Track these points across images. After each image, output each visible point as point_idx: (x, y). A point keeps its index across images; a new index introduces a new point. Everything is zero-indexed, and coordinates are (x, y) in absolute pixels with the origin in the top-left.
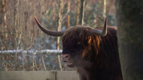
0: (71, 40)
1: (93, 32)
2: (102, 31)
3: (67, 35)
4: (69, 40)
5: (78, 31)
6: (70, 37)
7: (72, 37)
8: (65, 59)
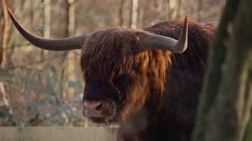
0: (105, 66)
1: (151, 42)
2: (177, 41)
3: (92, 53)
4: (100, 67)
5: (118, 43)
6: (100, 59)
7: (104, 59)
8: (95, 113)
